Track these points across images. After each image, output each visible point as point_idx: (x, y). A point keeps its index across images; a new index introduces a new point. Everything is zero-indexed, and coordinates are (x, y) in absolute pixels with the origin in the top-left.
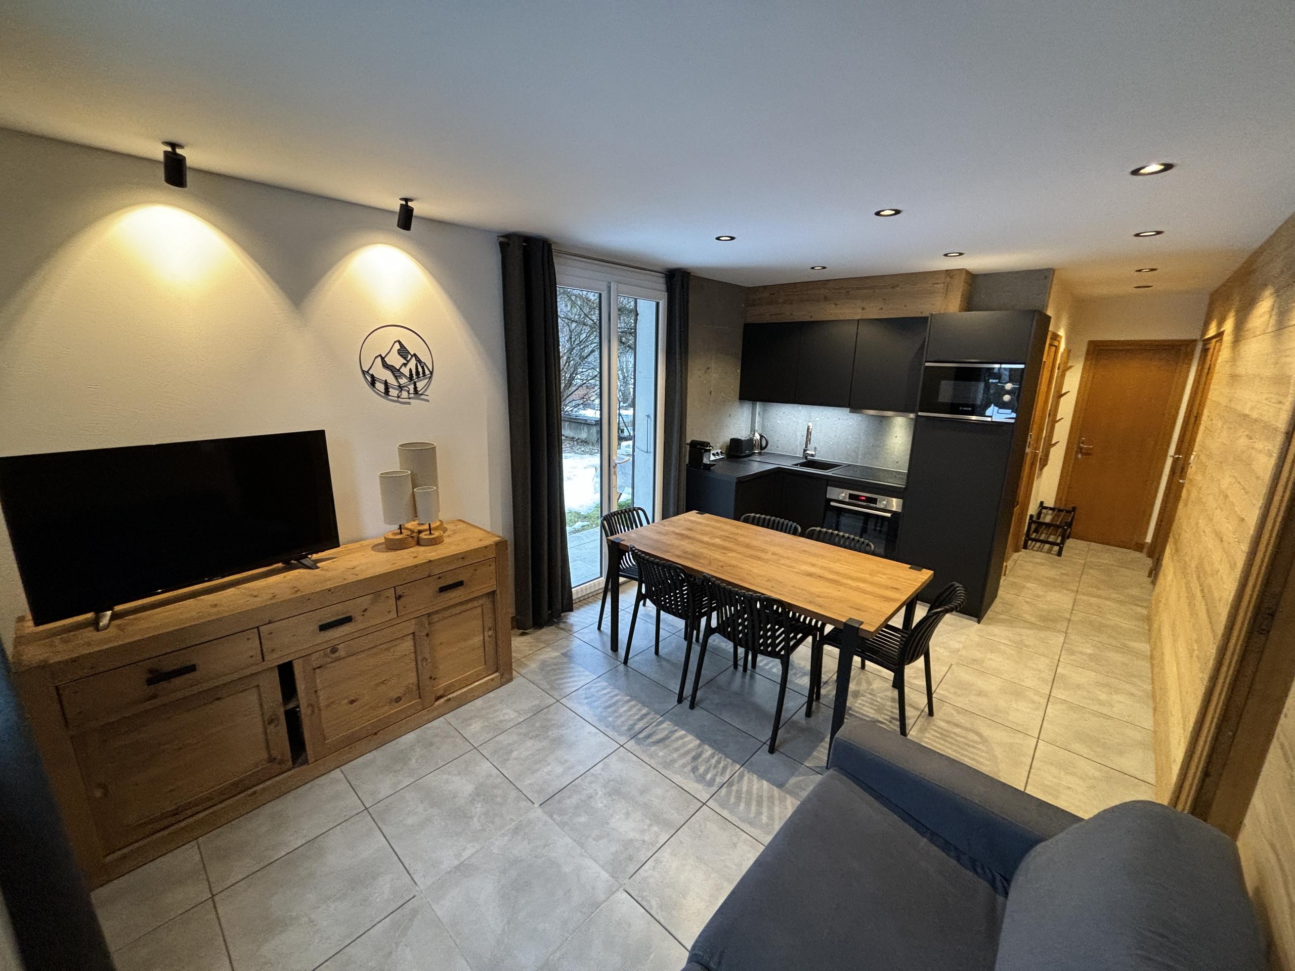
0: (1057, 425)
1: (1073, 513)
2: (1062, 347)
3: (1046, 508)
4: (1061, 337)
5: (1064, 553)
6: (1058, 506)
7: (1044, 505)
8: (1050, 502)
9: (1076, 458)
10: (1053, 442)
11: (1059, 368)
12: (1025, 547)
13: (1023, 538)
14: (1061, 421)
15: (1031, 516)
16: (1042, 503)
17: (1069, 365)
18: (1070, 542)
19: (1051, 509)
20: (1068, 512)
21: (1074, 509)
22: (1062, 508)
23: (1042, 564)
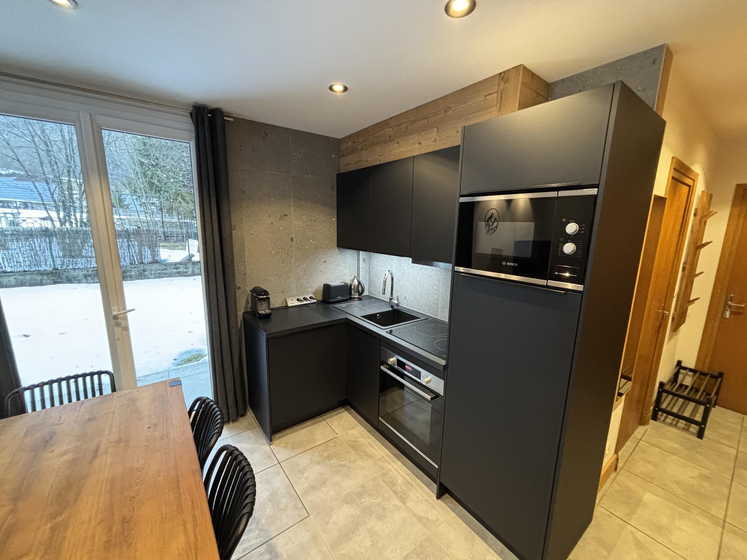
0: (696, 279)
1: (720, 379)
2: (700, 187)
3: (685, 368)
4: (697, 175)
5: (707, 432)
6: (700, 368)
7: (683, 365)
8: (690, 362)
9: (723, 317)
10: (692, 298)
11: (695, 215)
12: (655, 417)
13: (652, 408)
14: (700, 276)
15: (662, 385)
16: (679, 363)
17: (710, 210)
18: (716, 412)
19: (691, 370)
20: (712, 376)
21: (721, 375)
22: (706, 370)
23: (673, 452)
